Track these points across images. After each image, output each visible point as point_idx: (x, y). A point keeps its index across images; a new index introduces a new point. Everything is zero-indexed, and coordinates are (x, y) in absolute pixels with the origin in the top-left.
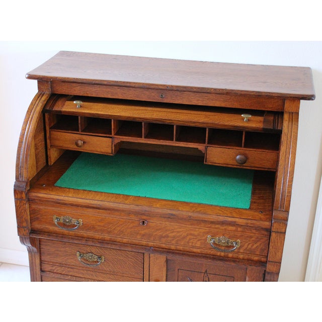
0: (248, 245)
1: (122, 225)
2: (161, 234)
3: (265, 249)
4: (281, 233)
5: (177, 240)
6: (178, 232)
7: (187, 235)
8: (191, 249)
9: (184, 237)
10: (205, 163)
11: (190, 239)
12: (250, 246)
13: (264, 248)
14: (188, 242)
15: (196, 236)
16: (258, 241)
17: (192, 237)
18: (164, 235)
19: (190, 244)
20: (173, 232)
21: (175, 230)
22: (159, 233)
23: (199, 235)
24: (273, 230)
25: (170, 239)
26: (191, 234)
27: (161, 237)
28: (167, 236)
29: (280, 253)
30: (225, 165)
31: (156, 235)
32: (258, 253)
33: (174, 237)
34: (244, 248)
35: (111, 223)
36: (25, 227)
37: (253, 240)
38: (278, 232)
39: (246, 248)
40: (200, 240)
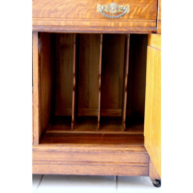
0: (138, 9)
2: (49, 8)
3: (154, 12)
5: (67, 14)
6: (67, 4)
7: (77, 6)
8: (81, 22)
9: (74, 10)
11: (79, 11)
12: (139, 10)
13: (152, 10)
14: (78, 15)
15: (85, 6)
16: (147, 3)
17: (81, 8)
18: (53, 9)
19: (80, 16)
20: (62, 5)
21: (64, 2)
23: (88, 4)
25: (59, 13)
26: (81, 5)
27: (50, 12)
28: (56, 11)
31: (45, 10)
32: (147, 17)
33: (63, 11)
34: (133, 13)
37: (142, 3)
39: (136, 13)
40: (90, 10)
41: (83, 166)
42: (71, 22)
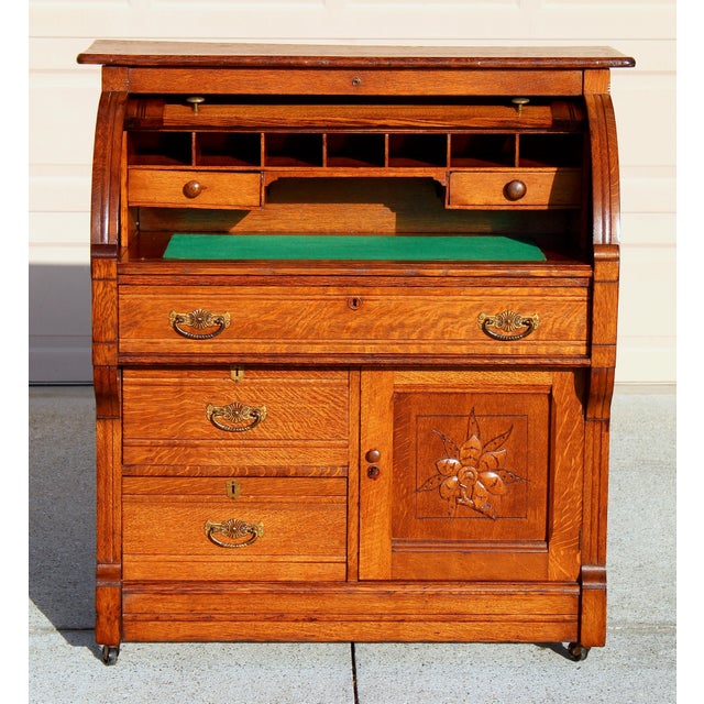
0: (554, 321)
1: (312, 313)
2: (389, 322)
4: (611, 281)
5: (422, 332)
6: (423, 313)
7: (440, 318)
8: (449, 347)
9: (434, 325)
10: (447, 207)
11: (446, 326)
12: (557, 325)
14: (443, 333)
15: (455, 317)
16: (571, 312)
17: (450, 320)
18: (395, 324)
19: (447, 336)
20: (412, 315)
21: (416, 310)
22: (386, 320)
23: (462, 313)
24: (596, 279)
25: (407, 330)
26: (447, 315)
27: (392, 328)
28: (402, 325)
29: (612, 325)
30: (485, 208)
31: (381, 326)
32: (572, 337)
33: (415, 326)
35: (290, 313)
36: (111, 342)
37: (562, 311)
38: (605, 282)
39: (551, 330)
40: (465, 324)
41: (447, 624)
42: (430, 347)
